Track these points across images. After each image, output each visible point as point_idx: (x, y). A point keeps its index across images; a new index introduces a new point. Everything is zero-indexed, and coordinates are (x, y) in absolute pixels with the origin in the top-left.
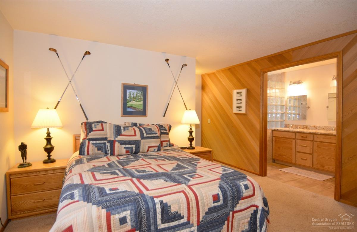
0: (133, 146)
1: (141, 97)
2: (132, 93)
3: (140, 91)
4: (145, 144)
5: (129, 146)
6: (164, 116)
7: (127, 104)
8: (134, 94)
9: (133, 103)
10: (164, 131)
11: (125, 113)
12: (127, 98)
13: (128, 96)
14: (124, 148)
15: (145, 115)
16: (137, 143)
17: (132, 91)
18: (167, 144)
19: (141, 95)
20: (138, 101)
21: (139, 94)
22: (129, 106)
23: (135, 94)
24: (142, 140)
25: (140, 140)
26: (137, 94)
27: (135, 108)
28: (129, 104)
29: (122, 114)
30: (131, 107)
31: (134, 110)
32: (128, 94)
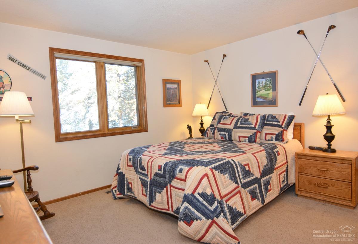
0: (227, 134)
1: (271, 85)
2: (261, 82)
3: (269, 79)
4: (236, 133)
5: (223, 133)
6: (300, 105)
7: (257, 94)
8: (262, 83)
9: (262, 92)
10: (276, 123)
11: (255, 103)
12: (257, 88)
13: (257, 86)
14: (220, 134)
15: (275, 104)
16: (229, 131)
17: (261, 80)
18: (272, 137)
19: (270, 82)
20: (267, 89)
21: (268, 82)
22: (258, 96)
23: (264, 83)
24: (234, 129)
25: (232, 129)
26: (266, 83)
27: (264, 98)
28: (258, 94)
29: (252, 105)
30: (260, 97)
31: (263, 99)
32: (257, 83)
